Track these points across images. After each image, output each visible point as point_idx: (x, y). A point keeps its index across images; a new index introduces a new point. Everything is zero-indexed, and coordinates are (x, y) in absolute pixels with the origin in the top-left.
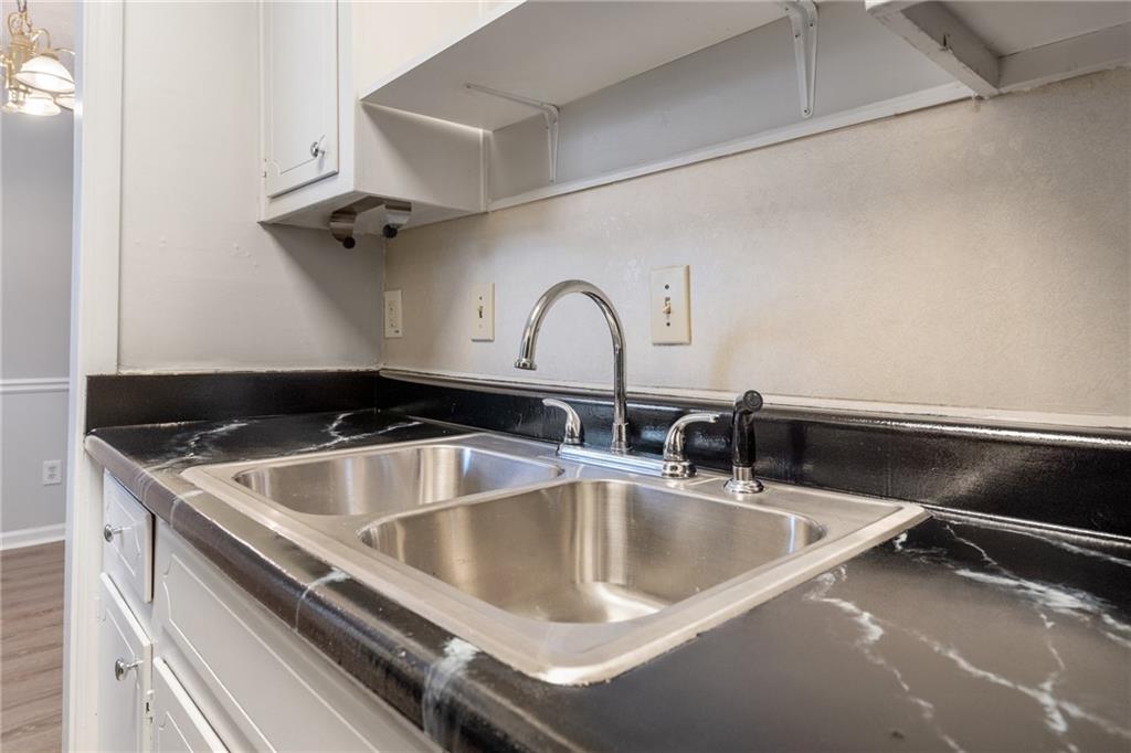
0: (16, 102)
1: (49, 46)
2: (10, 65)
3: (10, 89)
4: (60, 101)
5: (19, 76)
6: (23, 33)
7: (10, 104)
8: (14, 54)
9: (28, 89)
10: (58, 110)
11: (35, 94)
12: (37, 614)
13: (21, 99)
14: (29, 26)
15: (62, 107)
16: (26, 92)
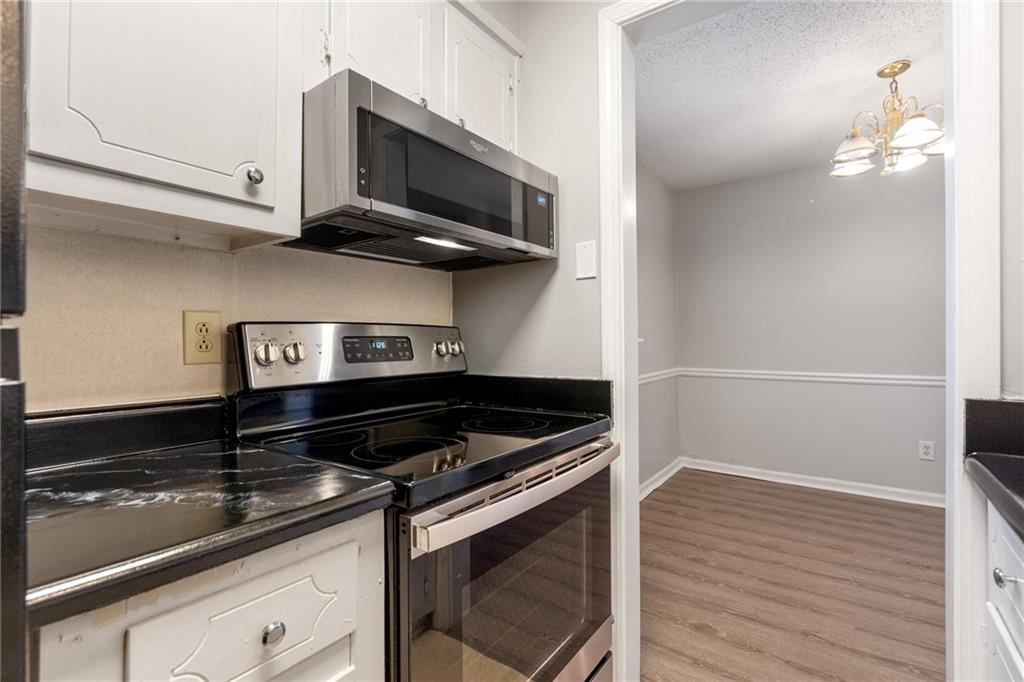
0: (890, 165)
1: (917, 108)
2: (885, 138)
3: (886, 156)
4: (927, 151)
5: (893, 144)
6: (895, 109)
7: (887, 169)
8: (889, 129)
9: (899, 151)
10: (924, 159)
11: (906, 152)
12: (918, 566)
13: (895, 161)
14: (899, 101)
15: (929, 155)
16: (898, 154)
